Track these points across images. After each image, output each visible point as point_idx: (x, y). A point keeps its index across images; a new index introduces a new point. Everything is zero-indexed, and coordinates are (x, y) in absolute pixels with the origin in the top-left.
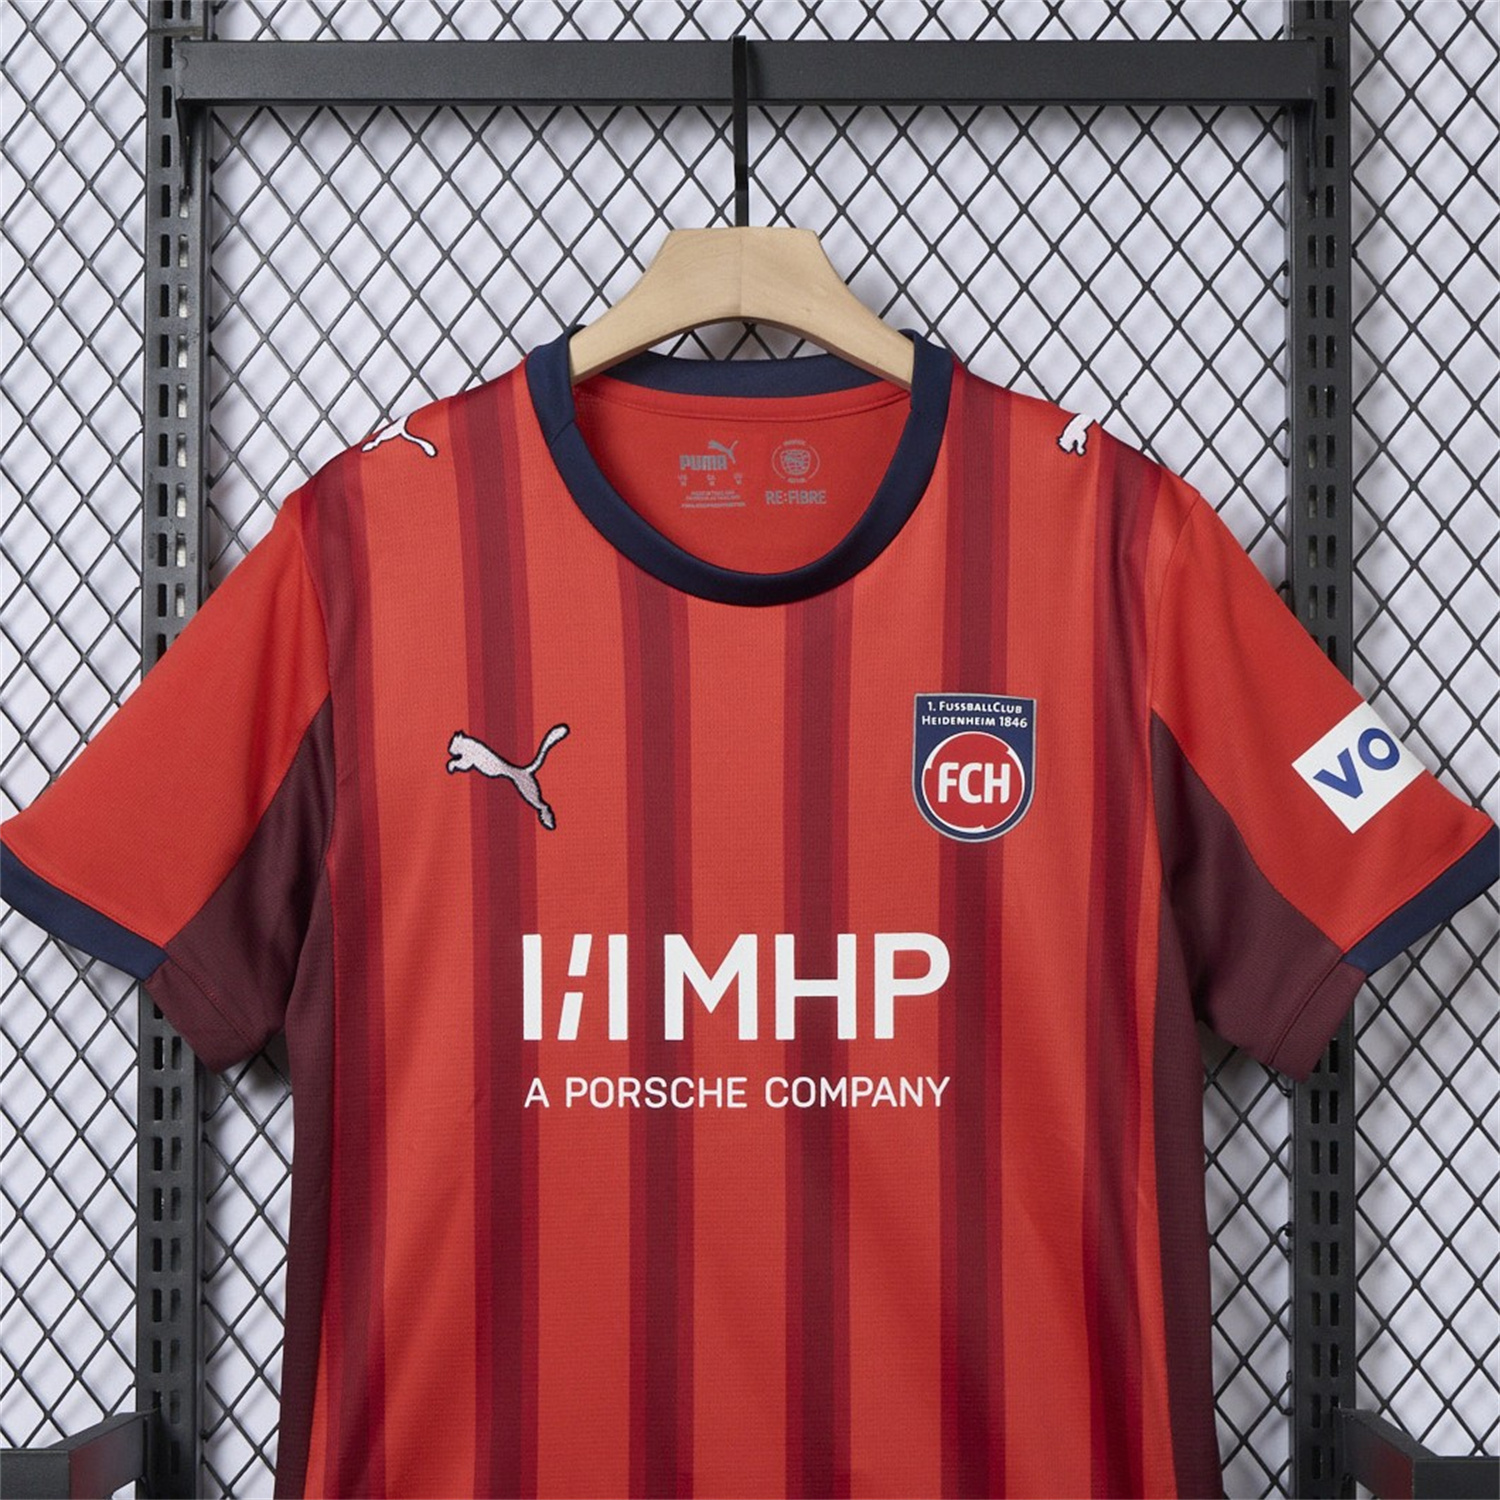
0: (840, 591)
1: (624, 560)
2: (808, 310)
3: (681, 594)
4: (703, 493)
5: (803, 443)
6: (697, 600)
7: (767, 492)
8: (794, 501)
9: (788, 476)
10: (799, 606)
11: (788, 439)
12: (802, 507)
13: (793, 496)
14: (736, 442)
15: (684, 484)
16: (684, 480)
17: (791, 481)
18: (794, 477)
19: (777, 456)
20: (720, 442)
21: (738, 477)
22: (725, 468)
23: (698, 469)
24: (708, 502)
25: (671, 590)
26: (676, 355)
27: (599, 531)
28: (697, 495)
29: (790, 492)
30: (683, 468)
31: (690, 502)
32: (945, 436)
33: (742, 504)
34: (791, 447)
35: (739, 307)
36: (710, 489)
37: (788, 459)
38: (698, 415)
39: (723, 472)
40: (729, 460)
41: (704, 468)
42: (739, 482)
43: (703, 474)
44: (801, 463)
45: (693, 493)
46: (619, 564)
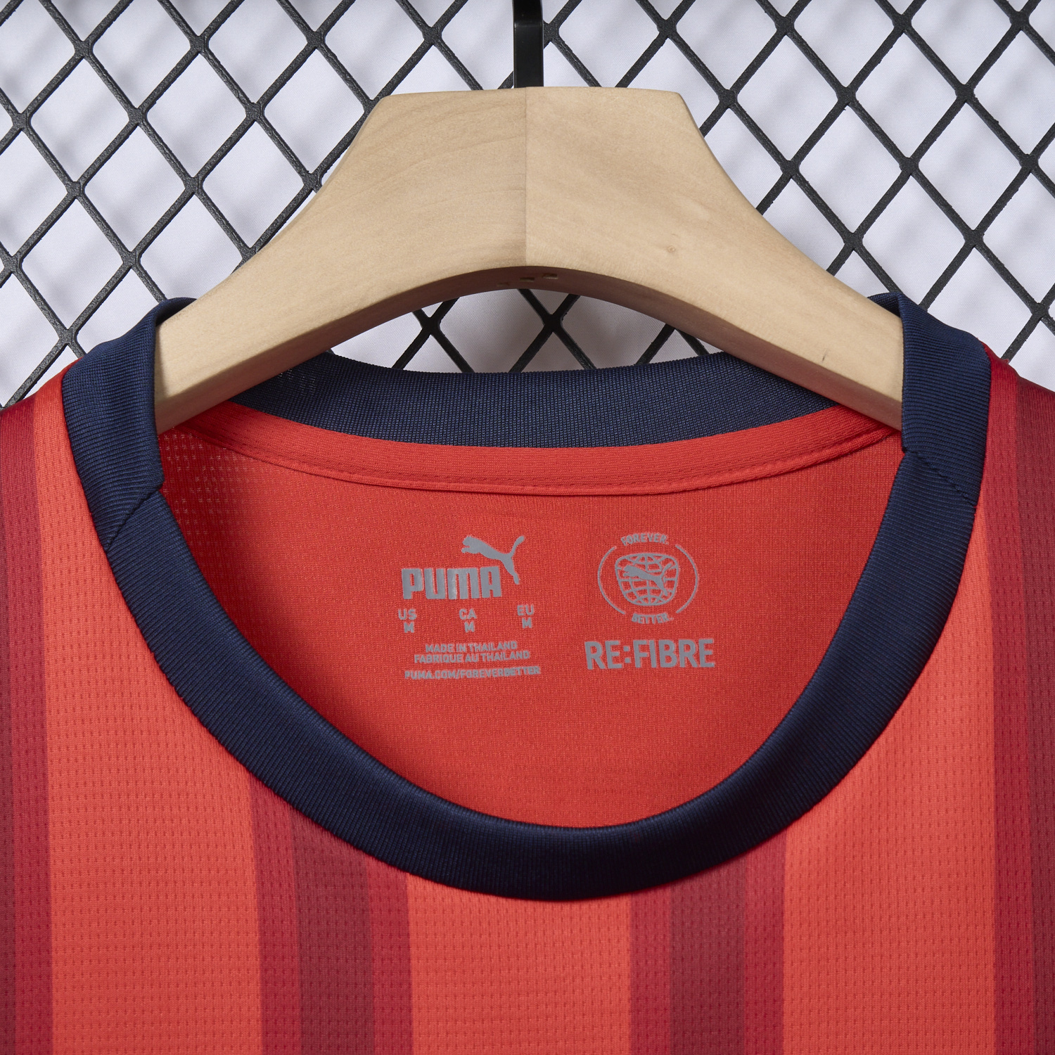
0: (756, 861)
1: (266, 797)
2: (671, 251)
3: (393, 873)
4: (450, 647)
5: (663, 538)
6: (429, 887)
7: (588, 645)
8: (647, 661)
9: (633, 609)
10: (662, 900)
11: (630, 532)
12: (664, 674)
13: (642, 652)
14: (521, 539)
15: (410, 628)
16: (409, 620)
17: (637, 618)
18: (643, 610)
19: (610, 564)
20: (484, 539)
21: (526, 612)
22: (498, 593)
23: (442, 595)
24: (462, 666)
25: (371, 864)
26: (410, 367)
27: (211, 732)
28: (437, 653)
29: (637, 643)
30: (408, 596)
31: (424, 667)
32: (981, 512)
33: (535, 670)
34: (637, 548)
35: (521, 246)
36: (466, 638)
37: (632, 572)
38: (439, 485)
39: (492, 601)
40: (505, 576)
41: (454, 595)
42: (527, 623)
43: (451, 606)
44: (661, 581)
45: (429, 648)
46: (255, 806)
